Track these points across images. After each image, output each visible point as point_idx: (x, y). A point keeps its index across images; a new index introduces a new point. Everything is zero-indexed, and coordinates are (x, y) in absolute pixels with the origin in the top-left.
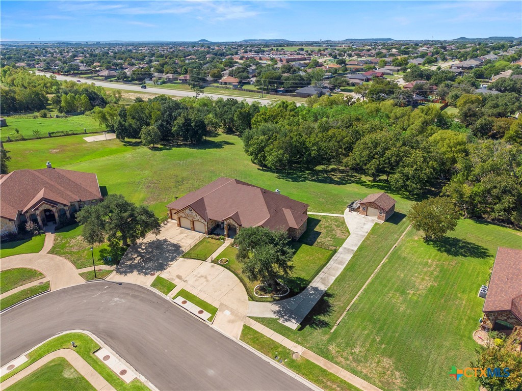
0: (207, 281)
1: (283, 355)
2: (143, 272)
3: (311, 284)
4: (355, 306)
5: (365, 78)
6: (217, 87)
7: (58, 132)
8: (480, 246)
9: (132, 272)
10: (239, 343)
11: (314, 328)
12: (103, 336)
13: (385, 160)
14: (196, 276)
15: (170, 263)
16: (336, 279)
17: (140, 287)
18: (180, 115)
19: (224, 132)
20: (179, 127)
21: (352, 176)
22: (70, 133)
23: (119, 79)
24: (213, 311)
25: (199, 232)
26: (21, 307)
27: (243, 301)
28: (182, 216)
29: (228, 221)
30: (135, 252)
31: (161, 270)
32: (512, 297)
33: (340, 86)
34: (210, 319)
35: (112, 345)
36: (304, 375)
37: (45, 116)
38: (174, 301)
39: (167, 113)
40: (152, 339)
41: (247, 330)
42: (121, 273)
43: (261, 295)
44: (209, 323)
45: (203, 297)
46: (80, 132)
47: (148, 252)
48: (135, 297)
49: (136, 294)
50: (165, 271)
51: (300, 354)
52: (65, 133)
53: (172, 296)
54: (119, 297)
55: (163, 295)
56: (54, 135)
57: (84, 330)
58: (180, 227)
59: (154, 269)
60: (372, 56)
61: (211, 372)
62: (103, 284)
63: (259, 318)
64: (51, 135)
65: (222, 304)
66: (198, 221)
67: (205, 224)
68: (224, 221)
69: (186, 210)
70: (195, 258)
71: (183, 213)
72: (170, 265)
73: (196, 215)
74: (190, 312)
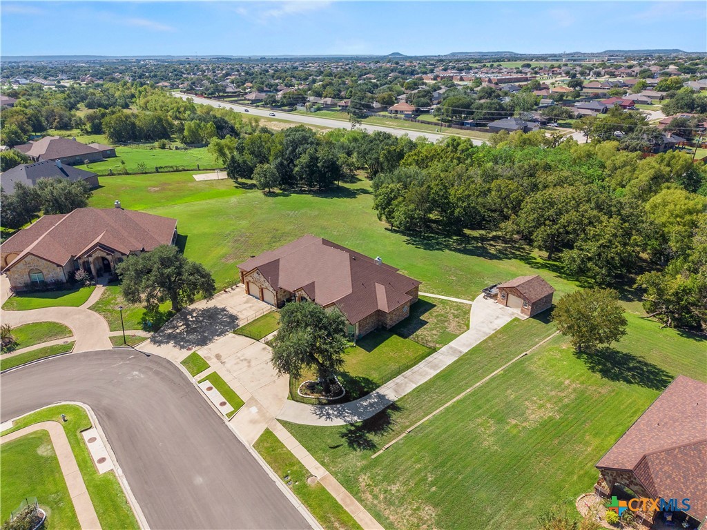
0: (249, 366)
1: (295, 474)
2: (180, 345)
3: (377, 390)
4: (422, 427)
5: (601, 108)
6: (384, 116)
7: (166, 167)
8: (663, 371)
9: (168, 343)
10: (251, 451)
11: (354, 448)
12: (100, 413)
13: (560, 228)
14: (239, 358)
15: (216, 338)
16: (417, 388)
17: (169, 362)
18: (305, 152)
19: (368, 177)
20: (302, 168)
21: (518, 249)
22: (181, 168)
23: (266, 104)
25: (269, 304)
26: (34, 366)
27: (280, 399)
28: (250, 281)
29: (299, 292)
30: (182, 320)
31: (202, 345)
32: (647, 452)
33: (558, 119)
34: (230, 415)
35: (106, 427)
36: (309, 506)
37: (163, 147)
38: (199, 385)
39: (290, 148)
40: (152, 427)
41: (268, 434)
42: (155, 342)
43: (306, 394)
44: (226, 419)
45: (234, 386)
46: (192, 168)
47: (197, 321)
48: (157, 373)
49: (161, 370)
50: (206, 347)
51: (319, 478)
52: (175, 168)
53: (199, 379)
54: (140, 371)
55: (189, 377)
56: (162, 170)
57: (84, 403)
58: (249, 294)
59: (193, 343)
60: (633, 76)
61: (199, 480)
62: (129, 353)
63: (290, 423)
64: (158, 170)
65: (252, 398)
66: (267, 288)
67: (274, 294)
68: (295, 292)
69: (254, 274)
70: (248, 335)
71: (250, 276)
72: (214, 341)
73: (264, 281)
74: (211, 401)
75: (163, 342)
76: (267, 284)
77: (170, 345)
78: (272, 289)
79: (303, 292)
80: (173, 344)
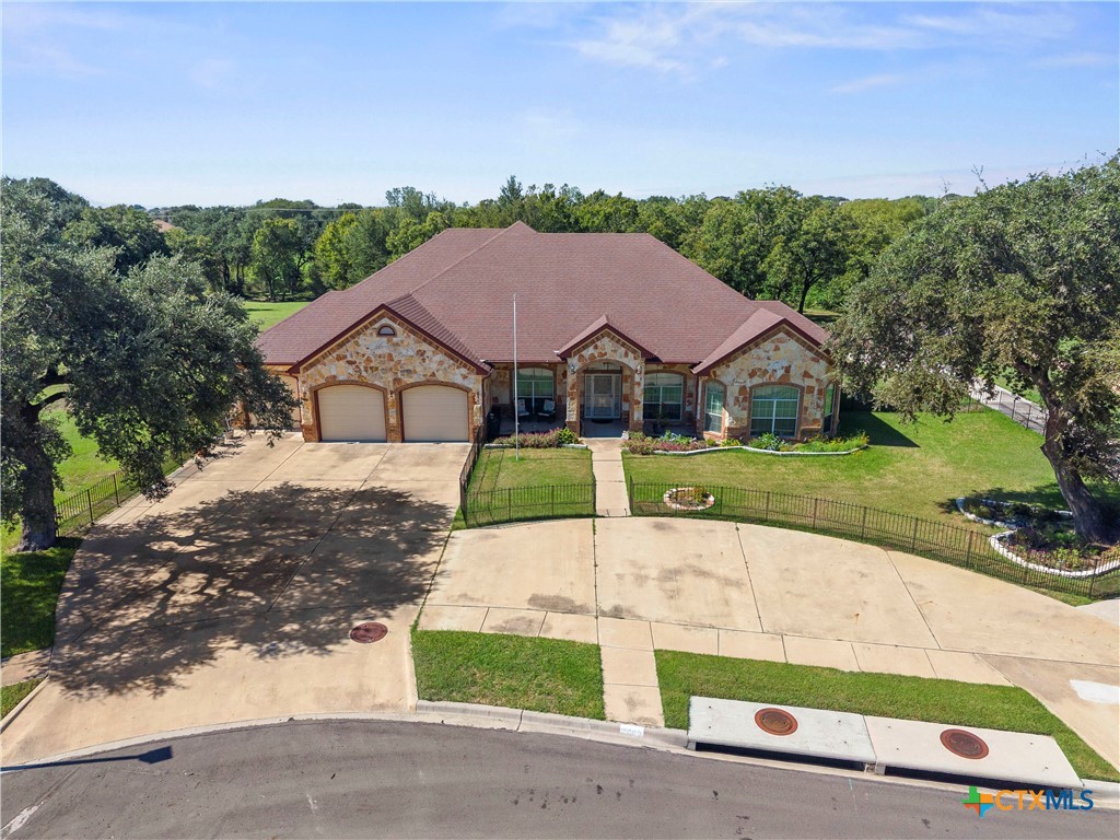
9: (204, 656)
14: (641, 577)
15: (419, 559)
17: (339, 727)
24: (1021, 711)
25: (435, 441)
27: (1054, 618)
28: (333, 382)
31: (407, 601)
38: (698, 732)
42: (116, 682)
50: (434, 598)
58: (321, 439)
59: (352, 608)
66: (431, 382)
67: (467, 390)
68: (565, 356)
69: (361, 340)
70: (529, 514)
71: (339, 358)
72: (432, 568)
73: (421, 353)
74: (891, 771)
75: (171, 664)
76: (436, 361)
77: (232, 656)
78: (464, 371)
79: (607, 345)
80: (247, 648)
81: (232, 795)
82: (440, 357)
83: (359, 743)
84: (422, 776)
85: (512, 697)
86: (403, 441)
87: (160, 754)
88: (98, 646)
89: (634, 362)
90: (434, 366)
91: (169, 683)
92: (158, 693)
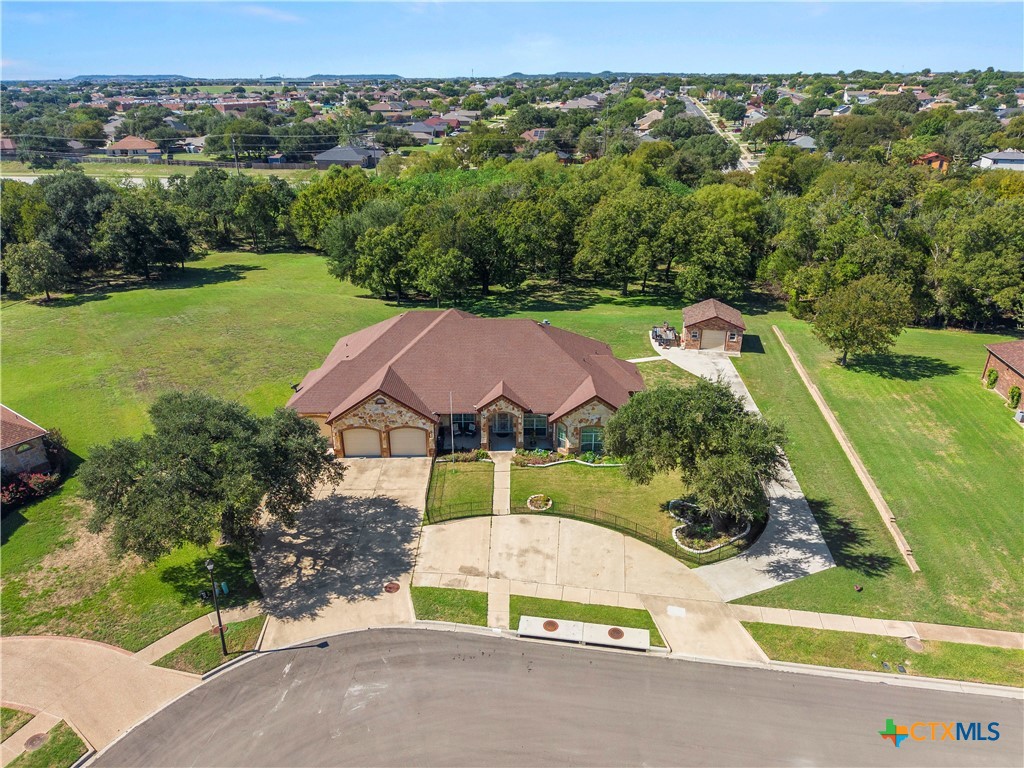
0: (548, 557)
1: (892, 655)
2: (357, 592)
3: (769, 496)
5: (432, 130)
9: (326, 602)
10: (775, 668)
11: (877, 575)
14: (509, 555)
15: (408, 546)
18: (108, 207)
19: (213, 249)
20: (118, 237)
24: (643, 620)
25: (407, 456)
27: (680, 575)
28: (351, 427)
29: (494, 407)
30: (279, 551)
31: (405, 571)
33: (398, 146)
34: (657, 642)
38: (521, 631)
39: (68, 206)
40: (577, 752)
42: (296, 614)
43: (703, 548)
44: (663, 653)
47: (319, 539)
48: (404, 662)
49: (398, 652)
50: (418, 569)
51: (917, 637)
53: (505, 624)
55: (477, 630)
58: (345, 456)
59: (381, 576)
62: (268, 665)
63: (756, 596)
65: (643, 598)
66: (406, 426)
67: (426, 431)
68: (480, 410)
69: (367, 406)
70: (460, 515)
71: (354, 415)
72: (415, 552)
73: (400, 412)
74: (587, 644)
75: (313, 606)
76: (408, 416)
77: (337, 602)
78: (424, 421)
79: (502, 404)
80: (342, 598)
81: (356, 658)
82: (410, 414)
83: (396, 637)
84: (421, 650)
85: (452, 618)
86: (391, 456)
87: (324, 645)
88: (281, 598)
89: (517, 413)
90: (407, 419)
91: (316, 615)
92: (314, 619)
